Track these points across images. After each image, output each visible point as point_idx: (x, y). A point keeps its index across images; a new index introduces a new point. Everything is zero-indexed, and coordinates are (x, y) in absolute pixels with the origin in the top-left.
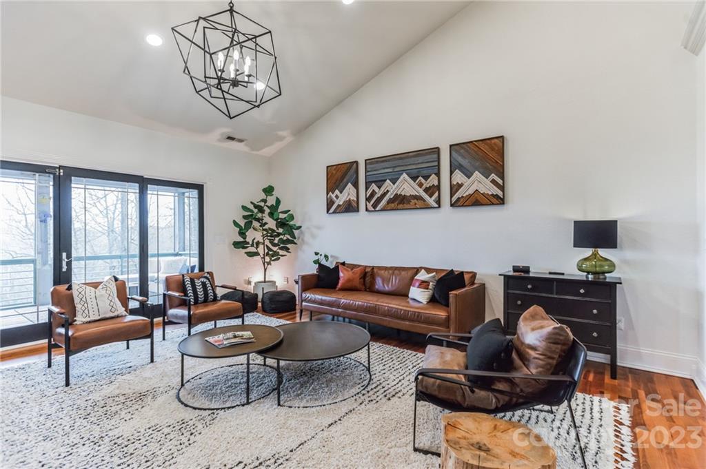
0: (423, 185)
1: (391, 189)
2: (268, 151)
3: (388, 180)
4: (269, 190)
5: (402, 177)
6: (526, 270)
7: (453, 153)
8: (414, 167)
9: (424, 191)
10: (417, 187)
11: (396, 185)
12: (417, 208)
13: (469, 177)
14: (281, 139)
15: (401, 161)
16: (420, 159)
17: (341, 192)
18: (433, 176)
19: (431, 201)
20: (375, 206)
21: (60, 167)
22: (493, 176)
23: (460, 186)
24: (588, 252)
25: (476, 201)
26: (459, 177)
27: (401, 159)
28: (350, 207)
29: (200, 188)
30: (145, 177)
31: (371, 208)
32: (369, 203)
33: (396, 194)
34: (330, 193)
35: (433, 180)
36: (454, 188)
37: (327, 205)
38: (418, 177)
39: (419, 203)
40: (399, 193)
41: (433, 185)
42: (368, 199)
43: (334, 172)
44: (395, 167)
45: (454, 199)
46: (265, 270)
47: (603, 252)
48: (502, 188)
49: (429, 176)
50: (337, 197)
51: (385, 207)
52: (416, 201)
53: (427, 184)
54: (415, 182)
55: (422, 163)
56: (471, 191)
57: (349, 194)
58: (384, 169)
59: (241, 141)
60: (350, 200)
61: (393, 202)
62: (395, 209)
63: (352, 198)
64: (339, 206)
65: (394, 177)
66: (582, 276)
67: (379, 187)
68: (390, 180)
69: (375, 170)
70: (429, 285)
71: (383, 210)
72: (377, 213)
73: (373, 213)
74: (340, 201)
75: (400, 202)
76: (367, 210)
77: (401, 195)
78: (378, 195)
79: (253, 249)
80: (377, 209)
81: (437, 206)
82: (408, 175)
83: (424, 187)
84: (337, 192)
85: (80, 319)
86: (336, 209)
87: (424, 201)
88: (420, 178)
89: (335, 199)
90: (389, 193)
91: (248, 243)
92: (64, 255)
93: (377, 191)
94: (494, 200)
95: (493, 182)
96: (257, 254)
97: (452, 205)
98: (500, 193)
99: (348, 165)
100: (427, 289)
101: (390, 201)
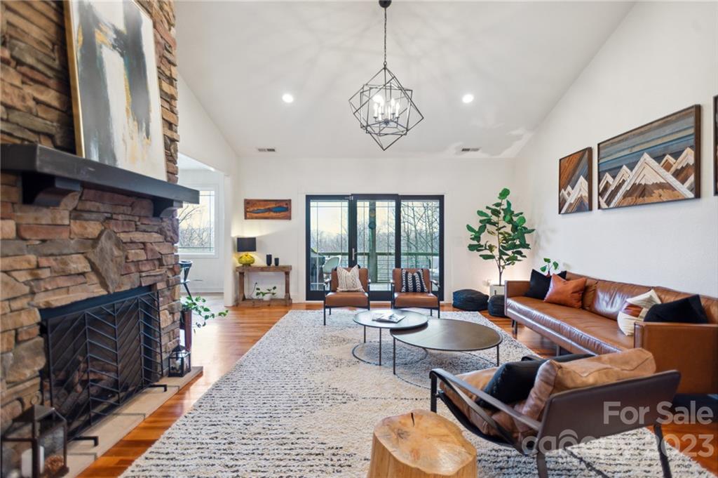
0: (672, 166)
1: (629, 177)
2: (508, 153)
3: (624, 167)
4: (505, 193)
5: (642, 159)
8: (660, 142)
9: (673, 175)
10: (662, 171)
11: (634, 171)
12: (663, 202)
14: (519, 137)
15: (641, 137)
16: (668, 130)
17: (573, 188)
18: (689, 149)
19: (684, 189)
20: (608, 202)
21: (352, 195)
27: (642, 133)
28: (583, 206)
29: (440, 198)
30: (400, 194)
31: (604, 205)
32: (603, 199)
33: (634, 184)
34: (563, 190)
35: (687, 157)
37: (560, 204)
38: (664, 155)
39: (666, 195)
40: (637, 182)
41: (688, 165)
42: (601, 194)
43: (567, 165)
44: (634, 146)
46: (501, 273)
49: (681, 152)
50: (569, 194)
51: (620, 202)
52: (660, 190)
53: (678, 164)
54: (659, 163)
55: (672, 133)
57: (580, 190)
58: (620, 151)
59: (476, 150)
60: (581, 197)
61: (630, 196)
62: (633, 205)
63: (583, 195)
64: (571, 204)
65: (631, 161)
67: (614, 177)
68: (626, 165)
69: (609, 156)
70: (640, 312)
71: (618, 207)
72: (611, 211)
73: (607, 211)
74: (571, 200)
75: (640, 194)
76: (599, 207)
77: (640, 185)
78: (612, 188)
79: (488, 252)
80: (612, 206)
81: (692, 195)
82: (651, 155)
83: (673, 169)
84: (569, 188)
85: (339, 289)
86: (567, 210)
87: (673, 189)
88: (668, 157)
89: (567, 196)
90: (626, 183)
91: (482, 246)
92: (353, 250)
93: (611, 183)
96: (492, 257)
97: (717, 193)
99: (581, 153)
100: (637, 316)
101: (627, 194)
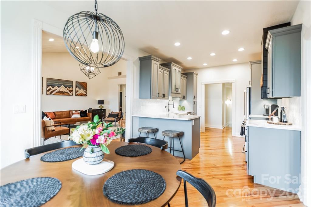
0: (68, 89)
1: (58, 89)
5: (62, 86)
6: (91, 109)
7: (77, 84)
8: (65, 84)
9: (69, 91)
10: (66, 90)
12: (66, 95)
13: (80, 90)
18: (71, 88)
19: (71, 94)
22: (85, 90)
23: (78, 91)
24: (100, 105)
25: (82, 95)
26: (77, 89)
27: (61, 81)
31: (49, 94)
32: (48, 92)
33: (60, 91)
35: (71, 89)
36: (76, 92)
38: (67, 87)
44: (59, 83)
45: (77, 94)
47: (102, 105)
48: (86, 93)
49: (70, 88)
51: (55, 94)
55: (68, 84)
56: (80, 93)
58: (55, 82)
62: (59, 95)
65: (59, 86)
66: (99, 109)
67: (53, 88)
68: (57, 86)
69: (51, 82)
70: (79, 113)
75: (61, 93)
76: (47, 94)
78: (52, 90)
80: (52, 94)
82: (64, 86)
94: (85, 95)
95: (85, 91)
97: (76, 95)
98: (86, 94)
101: (57, 92)
